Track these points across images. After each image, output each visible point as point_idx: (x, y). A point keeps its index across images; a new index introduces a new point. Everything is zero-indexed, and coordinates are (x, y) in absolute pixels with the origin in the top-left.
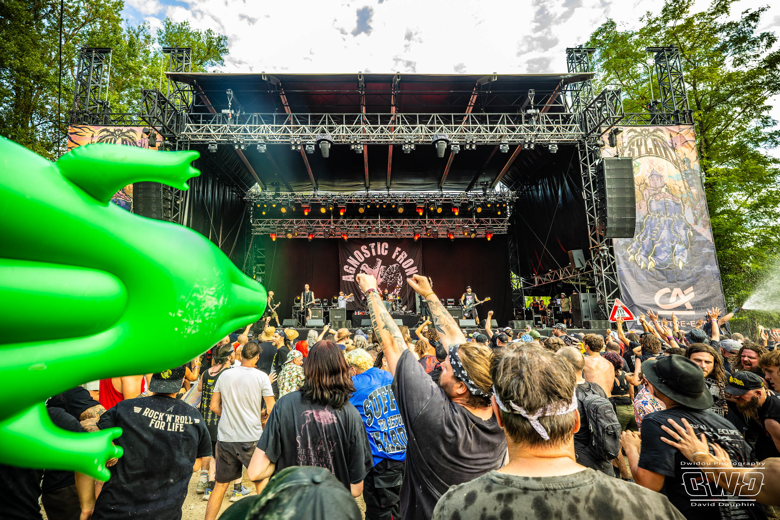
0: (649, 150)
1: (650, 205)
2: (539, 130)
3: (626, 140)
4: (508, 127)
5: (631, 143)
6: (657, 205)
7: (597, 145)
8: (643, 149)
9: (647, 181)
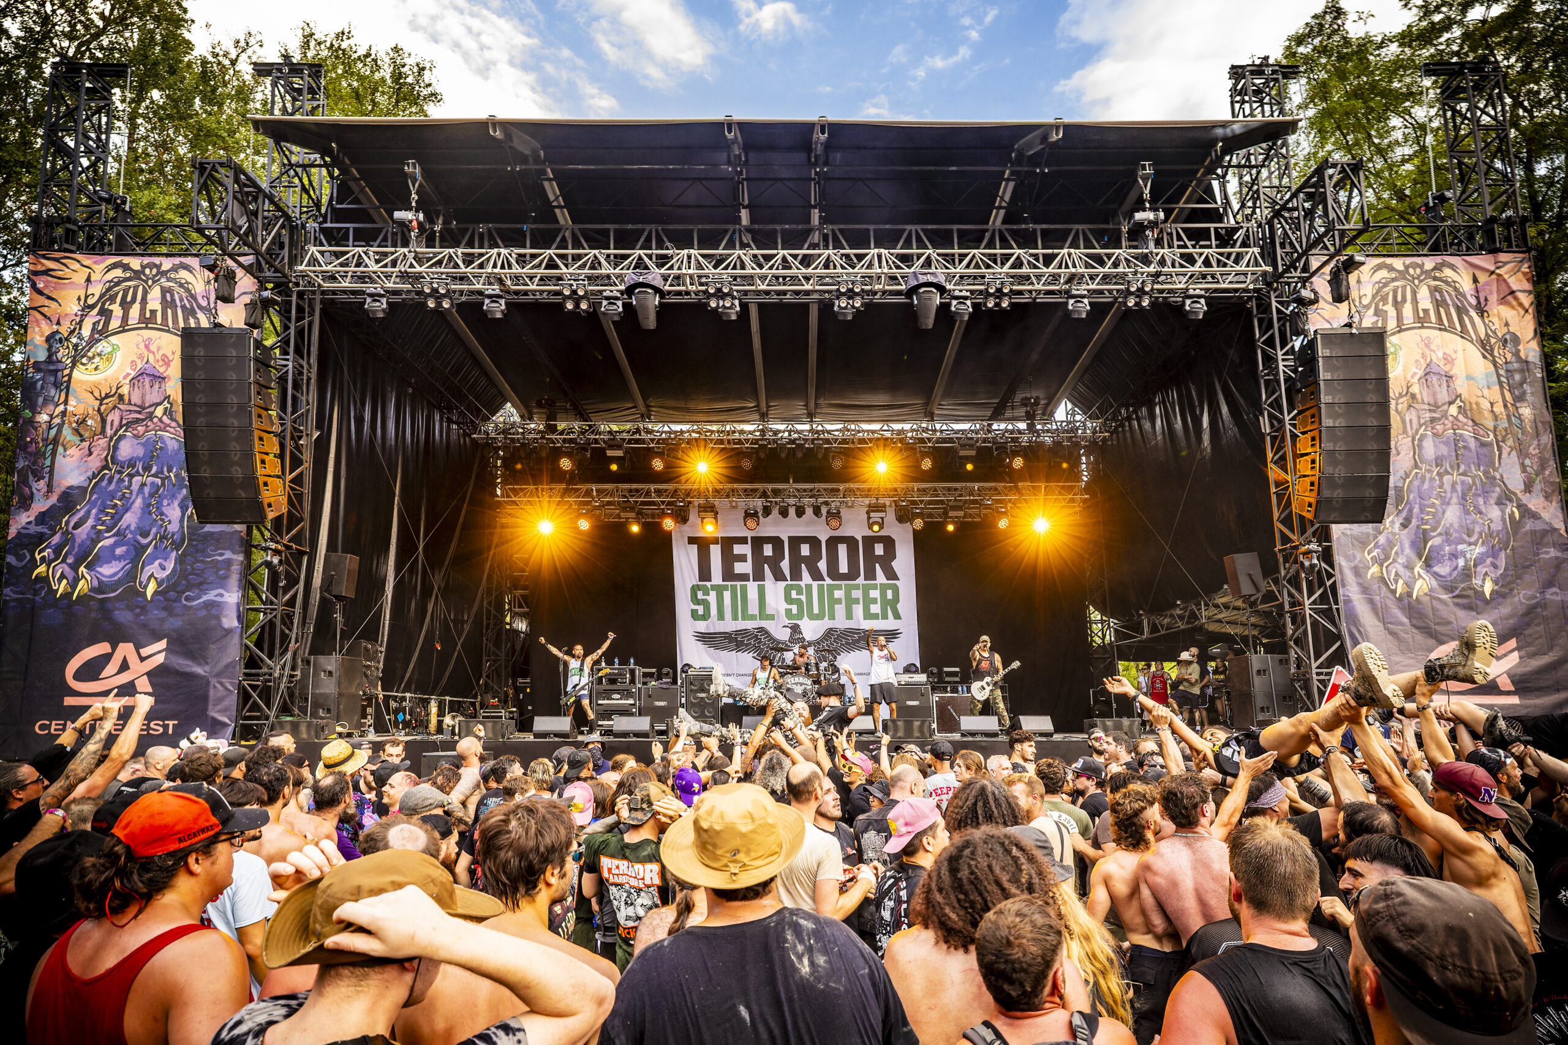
0: (1421, 314)
1: (1420, 446)
2: (1162, 262)
3: (1368, 290)
4: (1087, 255)
5: (1379, 296)
6: (1435, 446)
7: (1302, 302)
8: (1408, 310)
9: (1415, 389)
